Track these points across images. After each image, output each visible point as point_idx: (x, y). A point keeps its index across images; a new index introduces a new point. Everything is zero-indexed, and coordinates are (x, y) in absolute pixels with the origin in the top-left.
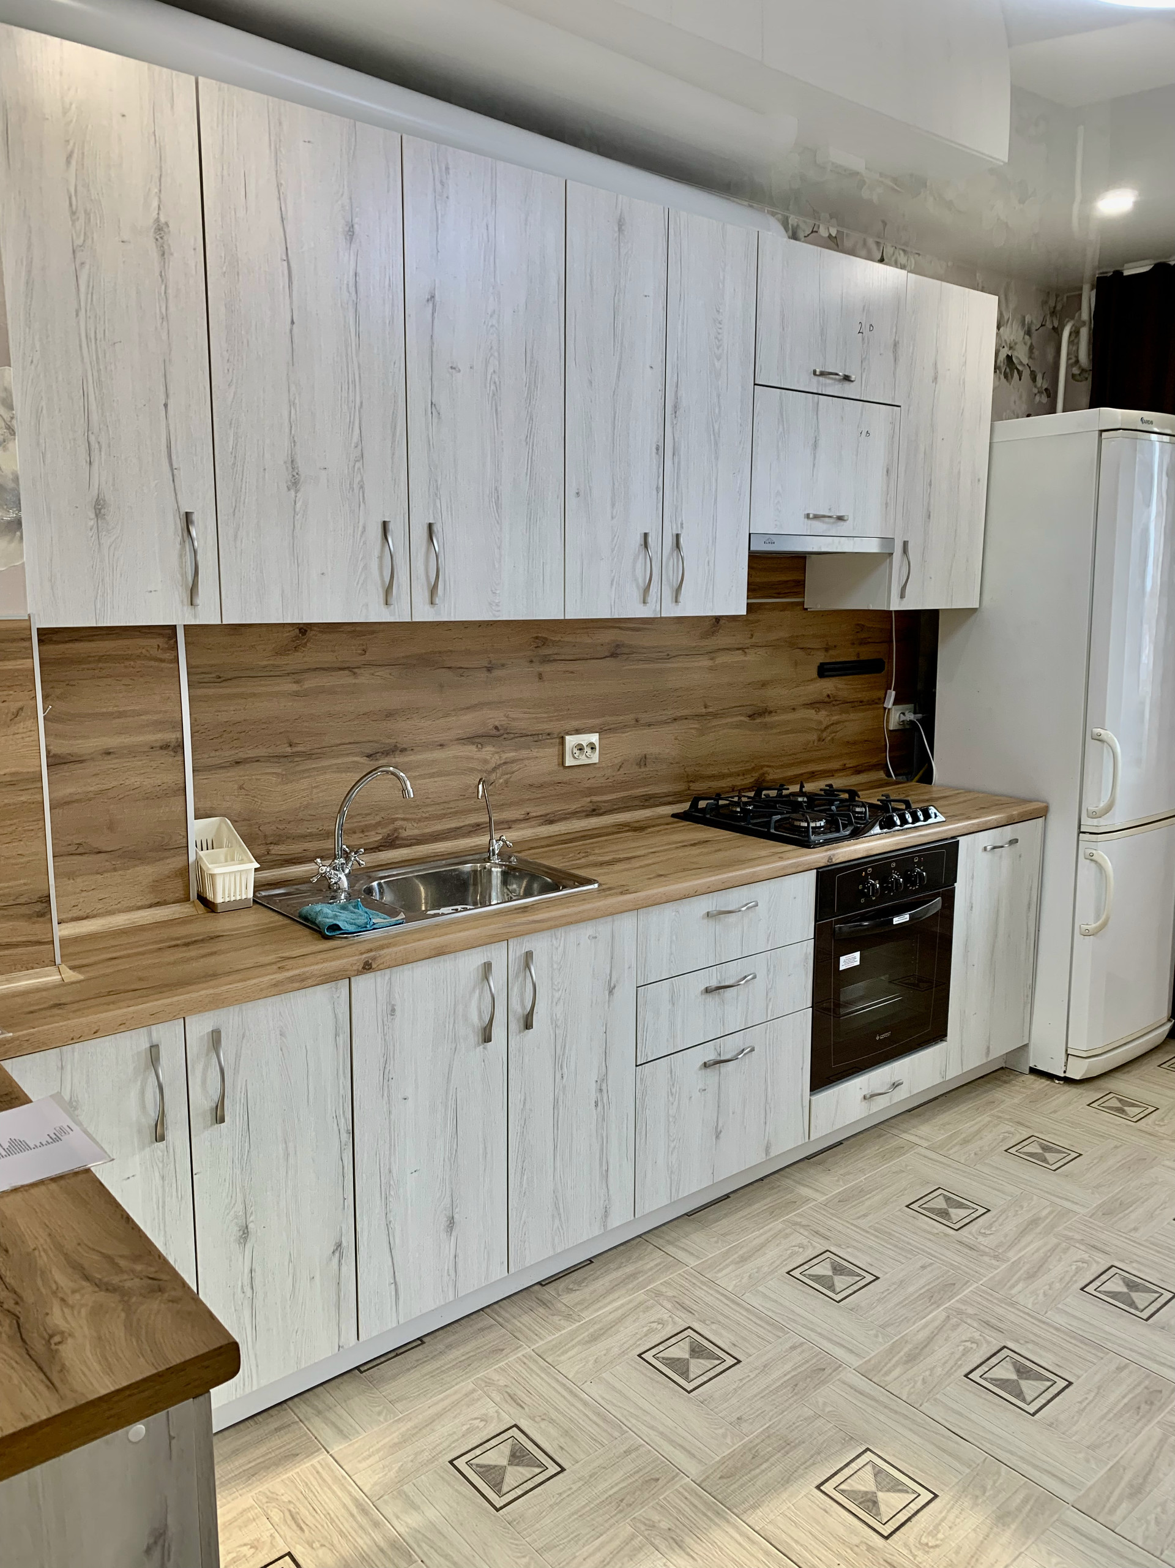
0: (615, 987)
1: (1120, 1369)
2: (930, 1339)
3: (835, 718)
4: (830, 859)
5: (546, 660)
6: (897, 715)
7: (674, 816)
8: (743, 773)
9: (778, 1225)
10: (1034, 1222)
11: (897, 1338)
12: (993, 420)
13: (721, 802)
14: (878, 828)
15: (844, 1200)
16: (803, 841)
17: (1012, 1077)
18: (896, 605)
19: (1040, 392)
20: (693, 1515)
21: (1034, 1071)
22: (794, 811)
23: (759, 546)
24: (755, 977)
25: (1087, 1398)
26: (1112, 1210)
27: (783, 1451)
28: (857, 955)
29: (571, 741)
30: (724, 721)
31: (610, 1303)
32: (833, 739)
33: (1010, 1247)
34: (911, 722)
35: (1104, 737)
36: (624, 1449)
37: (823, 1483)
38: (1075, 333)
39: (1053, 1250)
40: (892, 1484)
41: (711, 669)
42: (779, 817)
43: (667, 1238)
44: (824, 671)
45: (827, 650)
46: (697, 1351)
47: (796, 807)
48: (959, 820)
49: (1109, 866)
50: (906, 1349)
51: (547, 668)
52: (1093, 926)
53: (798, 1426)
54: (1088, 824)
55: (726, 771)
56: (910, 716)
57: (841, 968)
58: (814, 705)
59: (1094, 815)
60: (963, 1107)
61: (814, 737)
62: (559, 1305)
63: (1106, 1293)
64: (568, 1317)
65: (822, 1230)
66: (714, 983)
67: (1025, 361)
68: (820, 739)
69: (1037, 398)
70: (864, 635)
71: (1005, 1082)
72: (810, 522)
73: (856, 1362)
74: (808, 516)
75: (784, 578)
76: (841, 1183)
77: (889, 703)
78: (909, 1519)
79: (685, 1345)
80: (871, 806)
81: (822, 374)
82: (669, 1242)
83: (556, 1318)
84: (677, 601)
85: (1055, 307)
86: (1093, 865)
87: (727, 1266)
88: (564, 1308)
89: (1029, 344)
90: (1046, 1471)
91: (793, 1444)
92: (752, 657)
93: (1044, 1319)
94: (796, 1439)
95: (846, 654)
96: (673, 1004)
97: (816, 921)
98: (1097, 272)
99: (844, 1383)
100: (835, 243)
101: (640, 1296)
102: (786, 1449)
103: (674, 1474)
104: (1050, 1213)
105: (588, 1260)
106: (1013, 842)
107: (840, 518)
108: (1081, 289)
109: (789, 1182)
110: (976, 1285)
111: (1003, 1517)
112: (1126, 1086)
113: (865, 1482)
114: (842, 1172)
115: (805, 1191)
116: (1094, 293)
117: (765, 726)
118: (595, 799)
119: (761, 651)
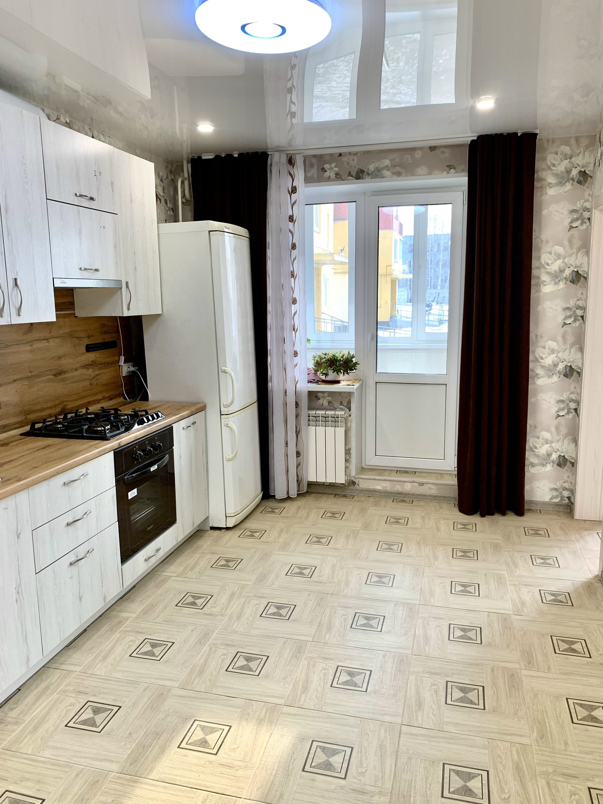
0: (20, 534)
1: (285, 643)
2: (206, 661)
3: (97, 372)
4: (119, 444)
6: (126, 369)
7: (21, 435)
8: (55, 406)
9: (117, 635)
10: (233, 595)
11: (191, 666)
12: (158, 223)
13: (48, 423)
14: (136, 424)
15: (146, 612)
16: (103, 437)
17: (203, 533)
18: (126, 314)
19: (169, 210)
20: (123, 788)
21: (213, 528)
22: (91, 423)
23: (58, 284)
24: (90, 512)
25: (276, 660)
26: (262, 579)
27: (156, 739)
28: (135, 490)
30: (42, 379)
31: (38, 707)
32: (97, 383)
33: (226, 609)
34: (133, 371)
35: (226, 371)
36: (75, 775)
37: (180, 744)
38: (183, 183)
39: (244, 604)
40: (211, 730)
41: (31, 351)
42: (87, 427)
43: (60, 662)
44: (89, 348)
45: (89, 337)
46: (96, 711)
47: (90, 420)
48: (172, 416)
49: (235, 428)
50: (197, 670)
52: (231, 456)
53: (160, 724)
54: (224, 411)
55: (45, 406)
56: (132, 369)
57: (129, 498)
58: (86, 366)
59: (226, 406)
60: (187, 553)
61: (87, 383)
62: (9, 719)
63: (270, 614)
64: (17, 723)
65: (140, 630)
66: (71, 520)
67: (162, 194)
68: (91, 384)
69: (169, 212)
70: (105, 329)
71: (201, 537)
72: (82, 272)
73: (176, 684)
74: (81, 269)
75: (64, 301)
76: (141, 605)
77: (122, 362)
78: (223, 742)
79: (89, 711)
80: (130, 415)
81: (81, 196)
82: (62, 664)
83: (9, 727)
84: (19, 315)
85: (171, 170)
86: (228, 428)
87: (98, 664)
88: (12, 720)
89: (162, 186)
90: (270, 696)
91: (160, 734)
92: (52, 343)
93: (249, 634)
94: (161, 730)
95: (98, 339)
96: (52, 536)
97: (116, 477)
98: (190, 156)
99: (175, 696)
101: (55, 696)
102: (158, 737)
103: (106, 774)
104: (238, 588)
105: (17, 689)
106: (194, 423)
107: (97, 270)
108: (183, 162)
109: (114, 613)
110: (218, 630)
111: (260, 722)
112: (251, 524)
113: (198, 735)
114: (140, 599)
115: (125, 615)
116: (190, 165)
117: (63, 380)
119: (56, 340)
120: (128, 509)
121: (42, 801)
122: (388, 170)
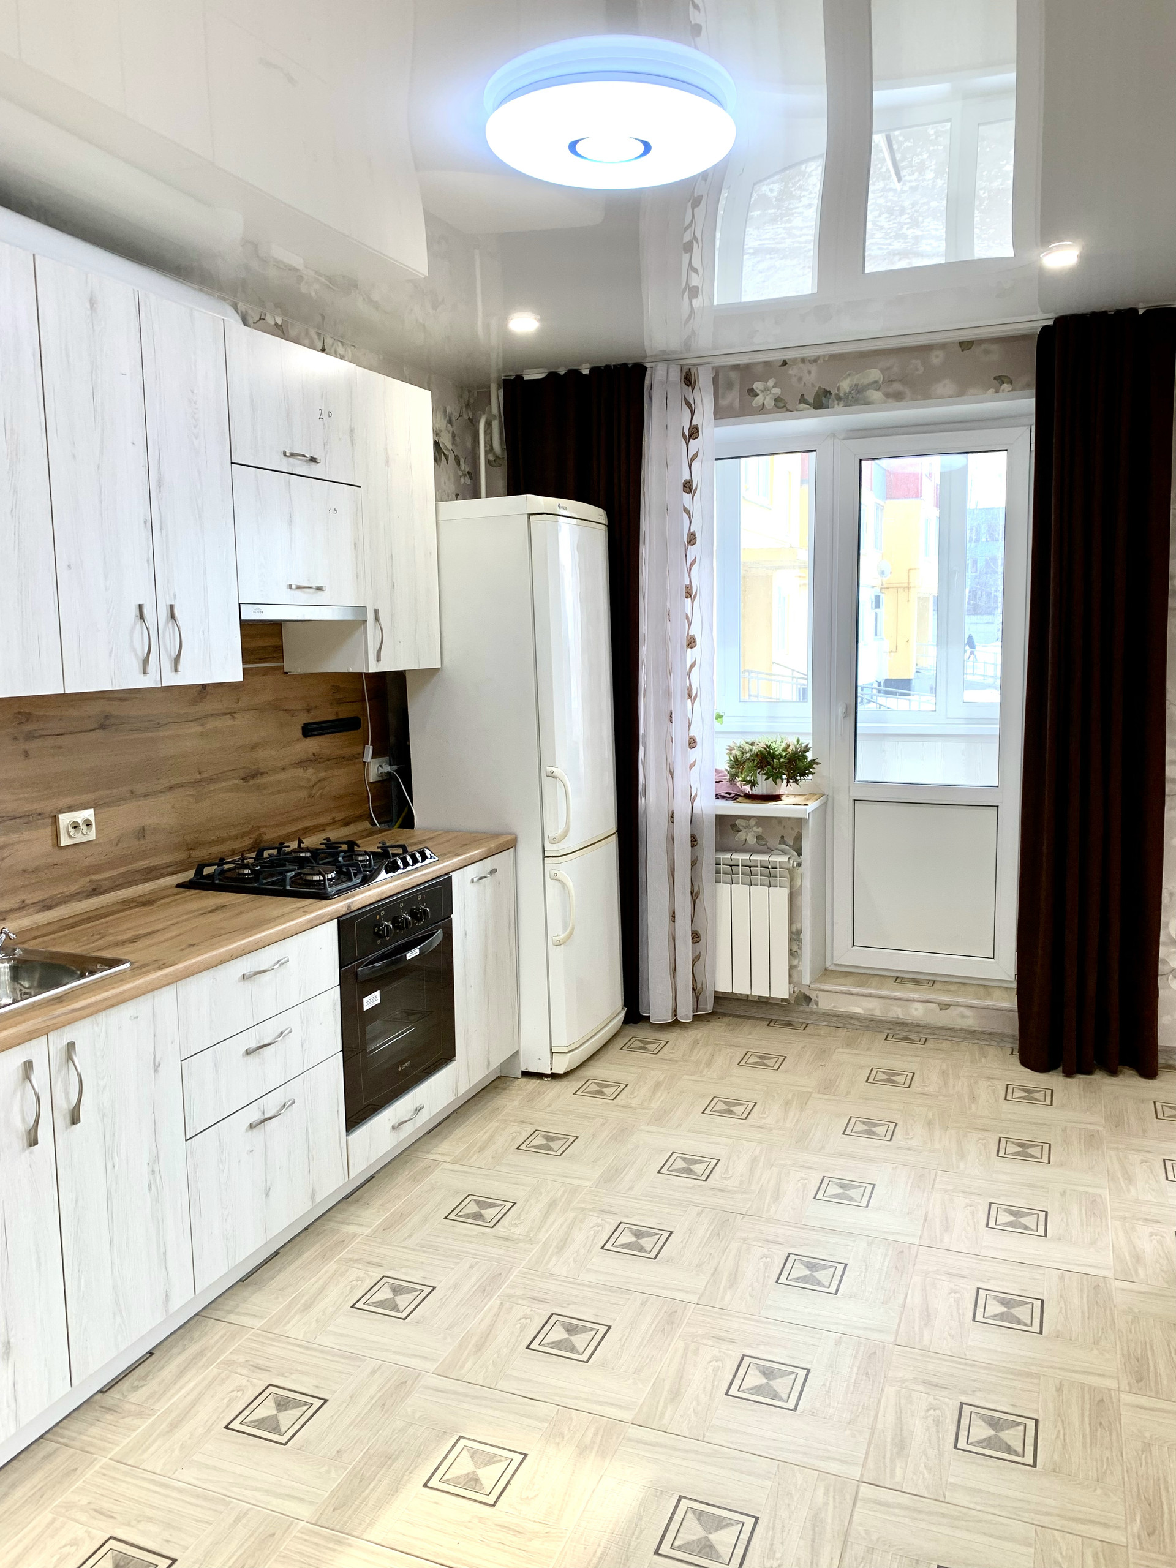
0: (159, 1065)
1: (643, 1304)
2: (492, 1327)
3: (322, 774)
4: (349, 907)
5: (30, 736)
6: (376, 768)
7: (179, 886)
8: (243, 835)
9: (331, 1266)
10: (553, 1204)
11: (463, 1335)
12: (437, 501)
13: (226, 866)
14: (384, 872)
15: (388, 1227)
16: (320, 894)
17: (508, 1083)
18: (374, 668)
19: (464, 475)
20: (317, 1553)
21: (526, 1074)
22: (302, 867)
23: (249, 615)
24: (291, 1032)
25: (624, 1335)
26: (611, 1177)
27: (386, 1466)
28: (377, 993)
29: (65, 819)
31: (181, 1388)
32: (321, 794)
33: (539, 1229)
34: (389, 773)
35: (556, 773)
36: (233, 1519)
37: (429, 1480)
38: (488, 424)
39: (572, 1224)
40: (487, 1459)
41: (202, 735)
42: (293, 873)
43: (226, 1308)
44: (308, 731)
45: (309, 711)
46: (283, 1404)
47: (302, 862)
48: (451, 858)
49: (570, 884)
50: (473, 1342)
51: (32, 746)
52: (562, 936)
53: (395, 1440)
54: (550, 849)
55: (225, 835)
56: (387, 769)
57: (365, 1008)
58: (302, 763)
59: (555, 841)
60: (473, 1119)
61: (304, 794)
62: (127, 1406)
63: (620, 1246)
64: (140, 1415)
65: (375, 1260)
66: (254, 1045)
67: (450, 447)
68: (310, 796)
69: (462, 480)
70: (338, 696)
71: (504, 1089)
72: (292, 592)
73: (432, 1367)
74: (290, 587)
75: (265, 645)
76: (382, 1213)
77: (368, 757)
78: (508, 1483)
79: (270, 1403)
80: (374, 854)
81: (292, 455)
82: (229, 1312)
83: (128, 1420)
84: (176, 670)
85: (469, 401)
86: (557, 882)
87: (293, 1317)
88: (133, 1407)
89: (451, 432)
90: (607, 1403)
91: (393, 1457)
92: (240, 721)
93: (579, 1282)
94: (396, 1451)
95: (326, 714)
96: (217, 1072)
97: (340, 967)
98: (503, 375)
99: (427, 1388)
100: (280, 331)
101: (213, 1370)
102: (388, 1463)
103: (288, 1523)
104: (564, 1192)
105: (147, 1353)
106: (493, 872)
107: (319, 589)
108: (489, 387)
109: (332, 1225)
110: (518, 1269)
111: (583, 1450)
112: (600, 1071)
113: (463, 1466)
114: (380, 1202)
115: (351, 1229)
116: (501, 392)
117: (258, 788)
118: (95, 877)
119: (248, 715)
120: (363, 1031)
121: (171, 1561)
122: (877, 390)
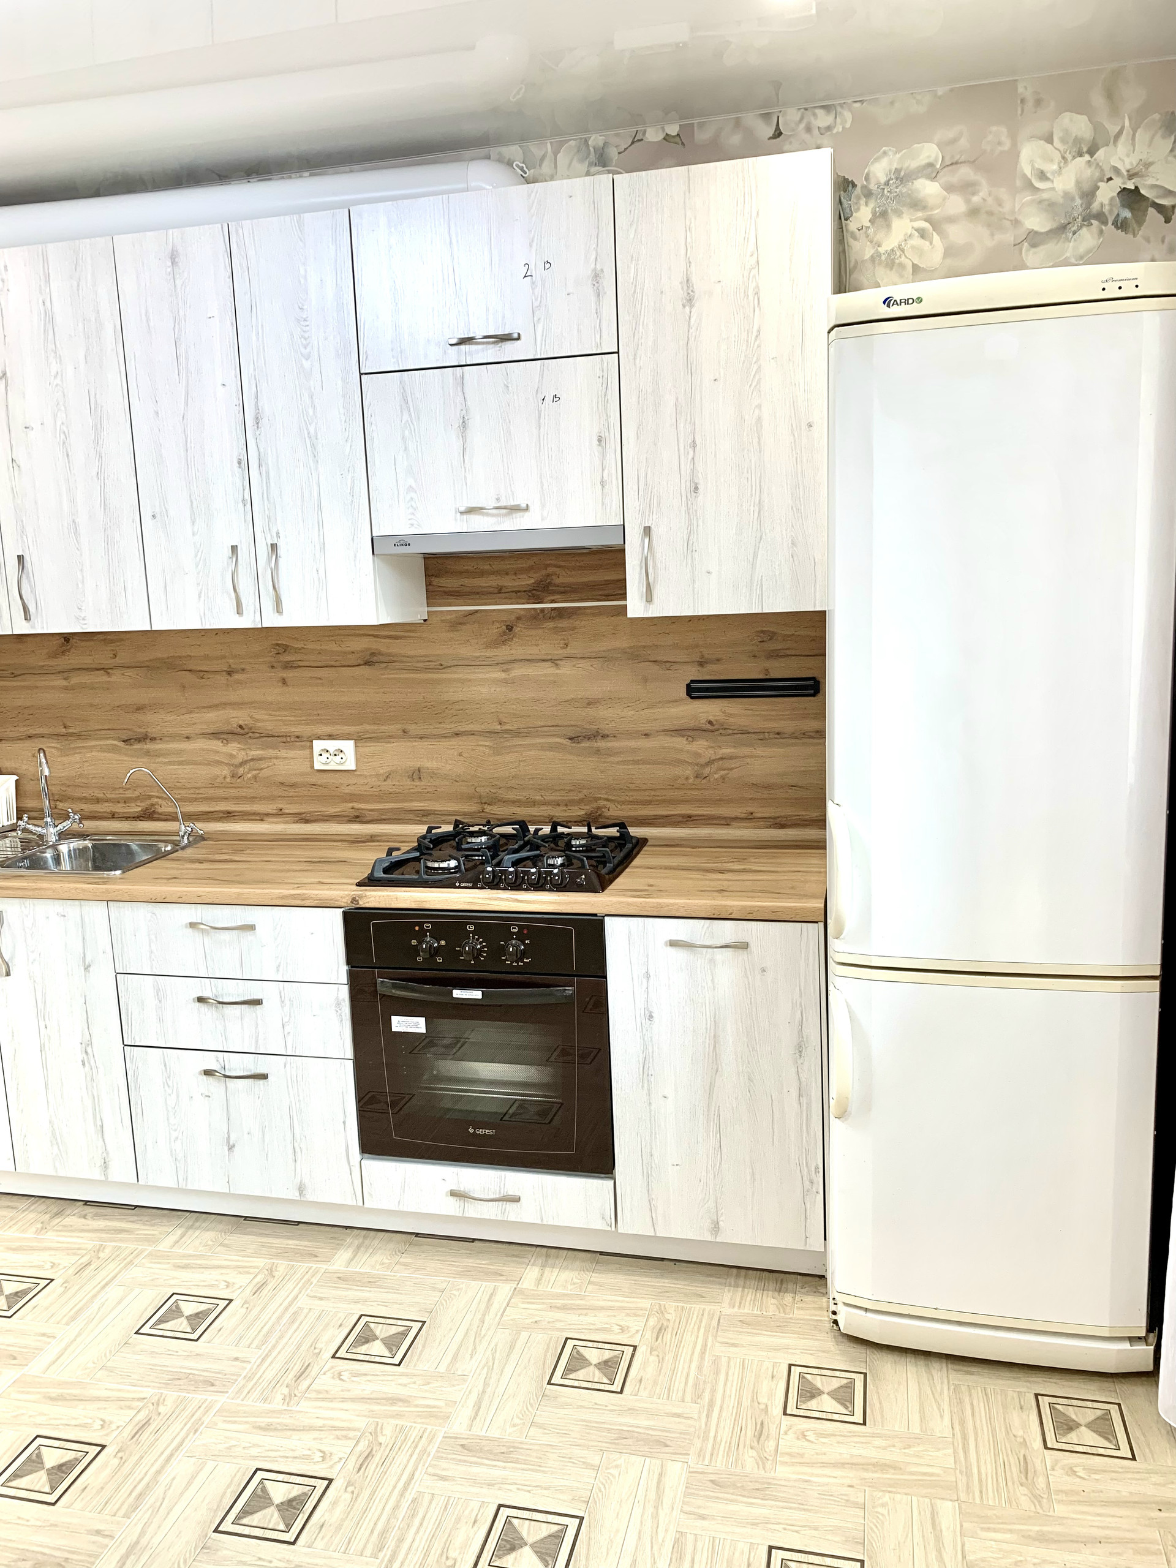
0: (90, 966)
3: (727, 750)
4: (354, 900)
5: (289, 666)
28: (420, 1020)
29: (318, 745)
30: (528, 741)
32: (722, 777)
41: (504, 681)
44: (696, 690)
45: (703, 664)
51: (289, 674)
57: (397, 1030)
58: (687, 732)
59: (832, 934)
61: (687, 771)
66: (209, 996)
68: (699, 776)
70: (771, 647)
72: (465, 517)
74: (460, 511)
81: (467, 341)
84: (278, 612)
92: (566, 670)
95: (741, 670)
96: (160, 1001)
97: (347, 965)
107: (516, 508)
114: (404, 1260)
117: (598, 752)
118: (357, 805)
119: (585, 664)
